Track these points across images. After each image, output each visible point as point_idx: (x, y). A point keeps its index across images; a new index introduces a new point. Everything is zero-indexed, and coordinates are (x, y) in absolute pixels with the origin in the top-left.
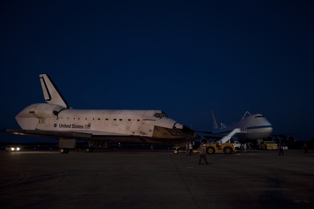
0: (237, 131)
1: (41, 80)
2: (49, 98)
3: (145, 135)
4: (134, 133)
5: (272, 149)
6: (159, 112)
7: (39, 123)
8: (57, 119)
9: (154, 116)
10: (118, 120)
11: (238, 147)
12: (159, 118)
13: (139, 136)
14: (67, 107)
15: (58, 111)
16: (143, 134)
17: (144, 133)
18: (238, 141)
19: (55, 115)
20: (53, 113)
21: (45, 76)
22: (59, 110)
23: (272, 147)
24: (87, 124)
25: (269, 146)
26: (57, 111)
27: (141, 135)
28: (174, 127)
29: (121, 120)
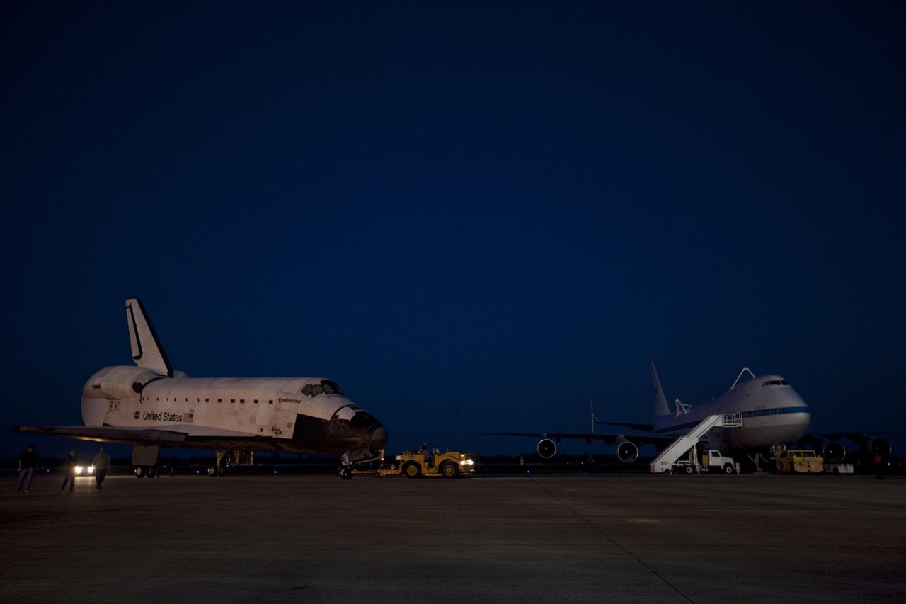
0: (715, 421)
1: (128, 311)
2: (138, 354)
3: (280, 436)
4: (262, 430)
5: (809, 471)
6: (316, 381)
7: (110, 410)
8: (140, 400)
9: (302, 391)
10: (238, 402)
11: (720, 467)
12: (310, 395)
13: (270, 437)
14: (168, 373)
15: (143, 384)
16: (276, 433)
17: (278, 430)
18: (717, 451)
19: (137, 392)
20: (131, 388)
21: (133, 303)
22: (147, 381)
23: (809, 466)
24: (188, 411)
25: (800, 464)
26: (140, 384)
27: (274, 436)
28: (335, 416)
29: (242, 401)
